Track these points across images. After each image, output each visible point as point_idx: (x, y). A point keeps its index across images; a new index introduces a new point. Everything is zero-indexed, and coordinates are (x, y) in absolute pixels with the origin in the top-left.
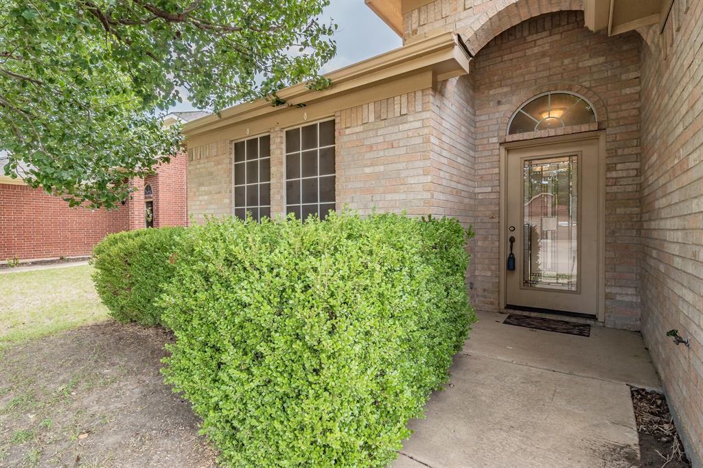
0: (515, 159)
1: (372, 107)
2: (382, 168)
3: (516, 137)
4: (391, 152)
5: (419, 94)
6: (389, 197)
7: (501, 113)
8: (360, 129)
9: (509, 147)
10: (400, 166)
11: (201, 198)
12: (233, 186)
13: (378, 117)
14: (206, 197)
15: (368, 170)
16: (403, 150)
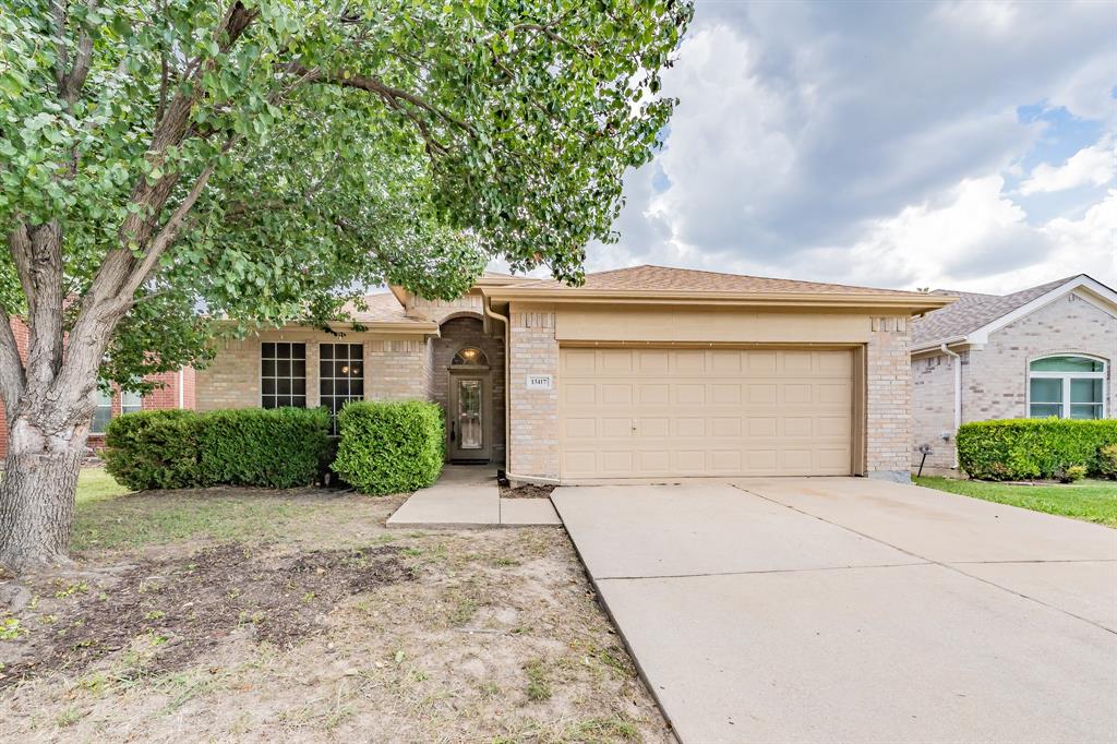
0: (455, 377)
1: (390, 343)
2: (395, 379)
3: (456, 367)
4: (403, 370)
5: (417, 344)
6: (401, 395)
7: (451, 352)
8: (382, 354)
9: (453, 372)
10: (408, 379)
11: (215, 384)
12: (260, 377)
13: (394, 350)
14: (224, 384)
15: (387, 379)
16: (408, 371)
